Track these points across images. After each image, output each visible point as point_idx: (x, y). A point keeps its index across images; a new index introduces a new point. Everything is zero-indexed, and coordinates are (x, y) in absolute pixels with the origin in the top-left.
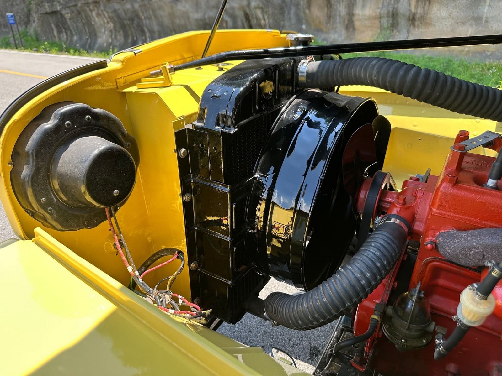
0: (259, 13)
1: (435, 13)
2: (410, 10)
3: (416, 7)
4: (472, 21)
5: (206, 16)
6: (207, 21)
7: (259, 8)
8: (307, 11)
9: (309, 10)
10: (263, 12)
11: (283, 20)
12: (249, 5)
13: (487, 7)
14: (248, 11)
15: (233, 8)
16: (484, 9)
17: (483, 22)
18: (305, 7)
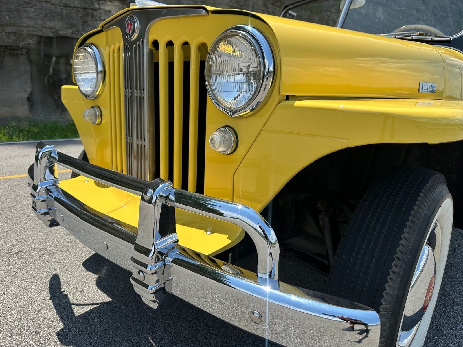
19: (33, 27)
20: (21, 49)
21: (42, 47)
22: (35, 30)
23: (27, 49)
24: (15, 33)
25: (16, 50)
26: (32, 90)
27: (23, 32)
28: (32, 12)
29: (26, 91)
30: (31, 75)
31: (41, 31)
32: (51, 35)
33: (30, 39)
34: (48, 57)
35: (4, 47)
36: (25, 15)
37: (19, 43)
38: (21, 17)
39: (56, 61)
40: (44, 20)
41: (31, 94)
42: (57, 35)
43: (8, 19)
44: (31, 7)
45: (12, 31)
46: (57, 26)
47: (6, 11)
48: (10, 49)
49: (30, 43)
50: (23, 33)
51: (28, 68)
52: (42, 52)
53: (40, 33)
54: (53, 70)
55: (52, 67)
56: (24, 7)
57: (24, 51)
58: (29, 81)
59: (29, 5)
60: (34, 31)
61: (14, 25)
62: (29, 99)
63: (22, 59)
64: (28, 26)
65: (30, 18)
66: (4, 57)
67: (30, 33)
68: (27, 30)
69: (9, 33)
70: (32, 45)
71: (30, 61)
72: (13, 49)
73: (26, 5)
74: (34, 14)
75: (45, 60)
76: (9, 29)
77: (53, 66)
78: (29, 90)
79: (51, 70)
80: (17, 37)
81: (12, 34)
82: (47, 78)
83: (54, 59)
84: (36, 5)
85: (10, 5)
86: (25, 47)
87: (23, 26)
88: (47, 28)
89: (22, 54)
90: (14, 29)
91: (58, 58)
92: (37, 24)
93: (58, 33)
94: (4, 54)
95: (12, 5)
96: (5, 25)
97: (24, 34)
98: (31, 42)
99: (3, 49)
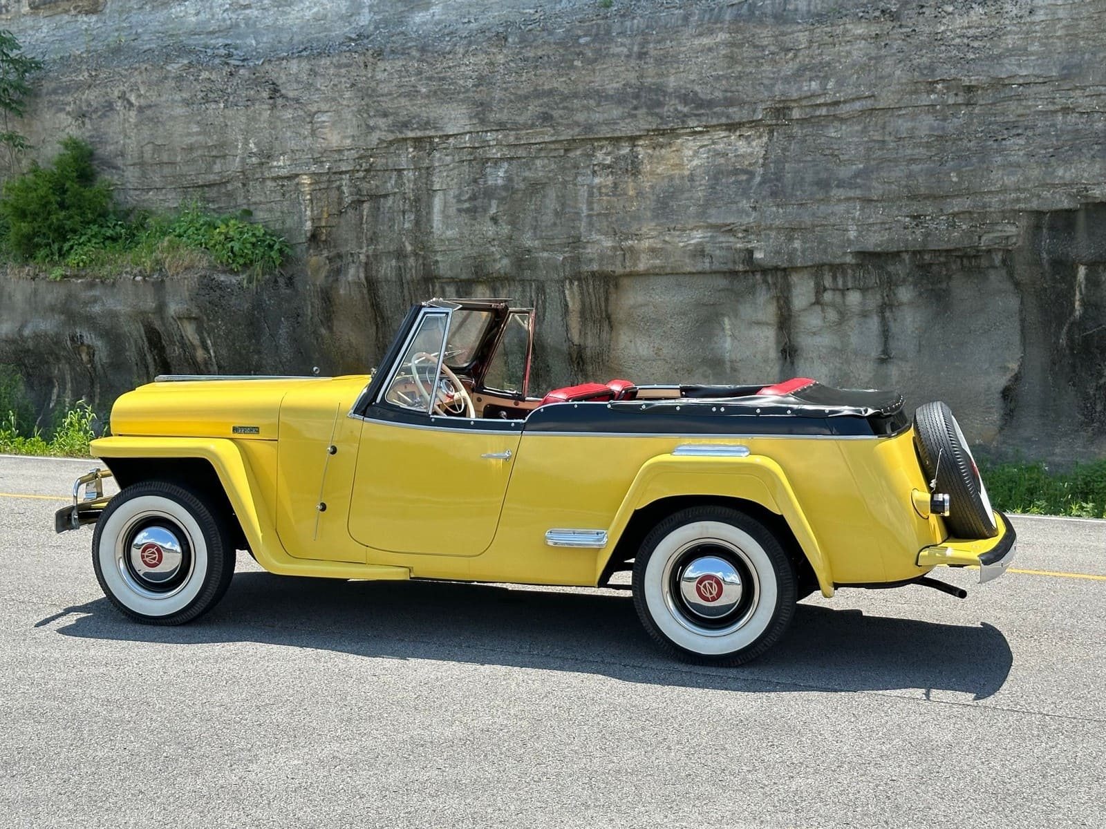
0: (190, 331)
1: (626, 347)
2: (569, 340)
3: (583, 333)
4: (705, 368)
5: (27, 332)
6: (31, 344)
7: (190, 318)
8: (323, 331)
9: (330, 329)
10: (199, 330)
11: (259, 352)
12: (161, 309)
13: (729, 339)
14: (157, 325)
15: (114, 315)
16: (725, 342)
17: (728, 371)
18: (316, 319)
19: (1018, 190)
20: (989, 251)
21: (1046, 242)
22: (1022, 196)
23: (1003, 250)
24: (970, 212)
25: (975, 257)
26: (1021, 366)
27: (990, 207)
28: (1017, 148)
29: (1005, 369)
30: (1023, 321)
31: (1039, 196)
32: (1066, 204)
33: (1008, 223)
34: (1063, 267)
35: (944, 254)
36: (999, 159)
37: (980, 237)
38: (988, 168)
39: (1087, 278)
40: (1048, 165)
41: (1017, 378)
42: (1083, 201)
43: (955, 179)
44: (1018, 135)
45: (961, 209)
46: (1086, 175)
47: (953, 159)
48: (961, 258)
49: (1008, 234)
50: (988, 209)
51: (1014, 303)
52: (1045, 255)
53: (1035, 204)
54: (1084, 304)
55: (1078, 297)
56: (1000, 138)
57: (998, 258)
58: (1016, 339)
59: (1014, 132)
60: (1018, 200)
61: (970, 193)
62: (1006, 393)
63: (996, 279)
64: (1004, 190)
65: (1011, 164)
66: (950, 278)
67: (1008, 207)
68: (1000, 200)
69: (955, 215)
70: (1014, 240)
71: (1017, 285)
72: (969, 257)
73: (1005, 132)
74: (1021, 153)
75: (1058, 277)
76: (956, 205)
77: (1081, 294)
78: (1014, 366)
79: (1077, 304)
80: (974, 224)
81: (961, 216)
82: (1065, 329)
83: (1082, 271)
84: (1033, 127)
85: (965, 141)
86: (996, 246)
87: (990, 192)
88: (1054, 186)
89: (994, 267)
90: (966, 203)
91: (1092, 266)
92: (1027, 180)
93: (1086, 197)
94: (947, 270)
95: (970, 141)
96: (947, 196)
97: (991, 213)
98: (1011, 230)
99: (942, 259)
